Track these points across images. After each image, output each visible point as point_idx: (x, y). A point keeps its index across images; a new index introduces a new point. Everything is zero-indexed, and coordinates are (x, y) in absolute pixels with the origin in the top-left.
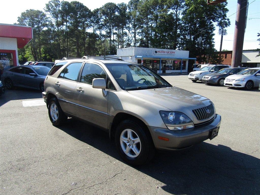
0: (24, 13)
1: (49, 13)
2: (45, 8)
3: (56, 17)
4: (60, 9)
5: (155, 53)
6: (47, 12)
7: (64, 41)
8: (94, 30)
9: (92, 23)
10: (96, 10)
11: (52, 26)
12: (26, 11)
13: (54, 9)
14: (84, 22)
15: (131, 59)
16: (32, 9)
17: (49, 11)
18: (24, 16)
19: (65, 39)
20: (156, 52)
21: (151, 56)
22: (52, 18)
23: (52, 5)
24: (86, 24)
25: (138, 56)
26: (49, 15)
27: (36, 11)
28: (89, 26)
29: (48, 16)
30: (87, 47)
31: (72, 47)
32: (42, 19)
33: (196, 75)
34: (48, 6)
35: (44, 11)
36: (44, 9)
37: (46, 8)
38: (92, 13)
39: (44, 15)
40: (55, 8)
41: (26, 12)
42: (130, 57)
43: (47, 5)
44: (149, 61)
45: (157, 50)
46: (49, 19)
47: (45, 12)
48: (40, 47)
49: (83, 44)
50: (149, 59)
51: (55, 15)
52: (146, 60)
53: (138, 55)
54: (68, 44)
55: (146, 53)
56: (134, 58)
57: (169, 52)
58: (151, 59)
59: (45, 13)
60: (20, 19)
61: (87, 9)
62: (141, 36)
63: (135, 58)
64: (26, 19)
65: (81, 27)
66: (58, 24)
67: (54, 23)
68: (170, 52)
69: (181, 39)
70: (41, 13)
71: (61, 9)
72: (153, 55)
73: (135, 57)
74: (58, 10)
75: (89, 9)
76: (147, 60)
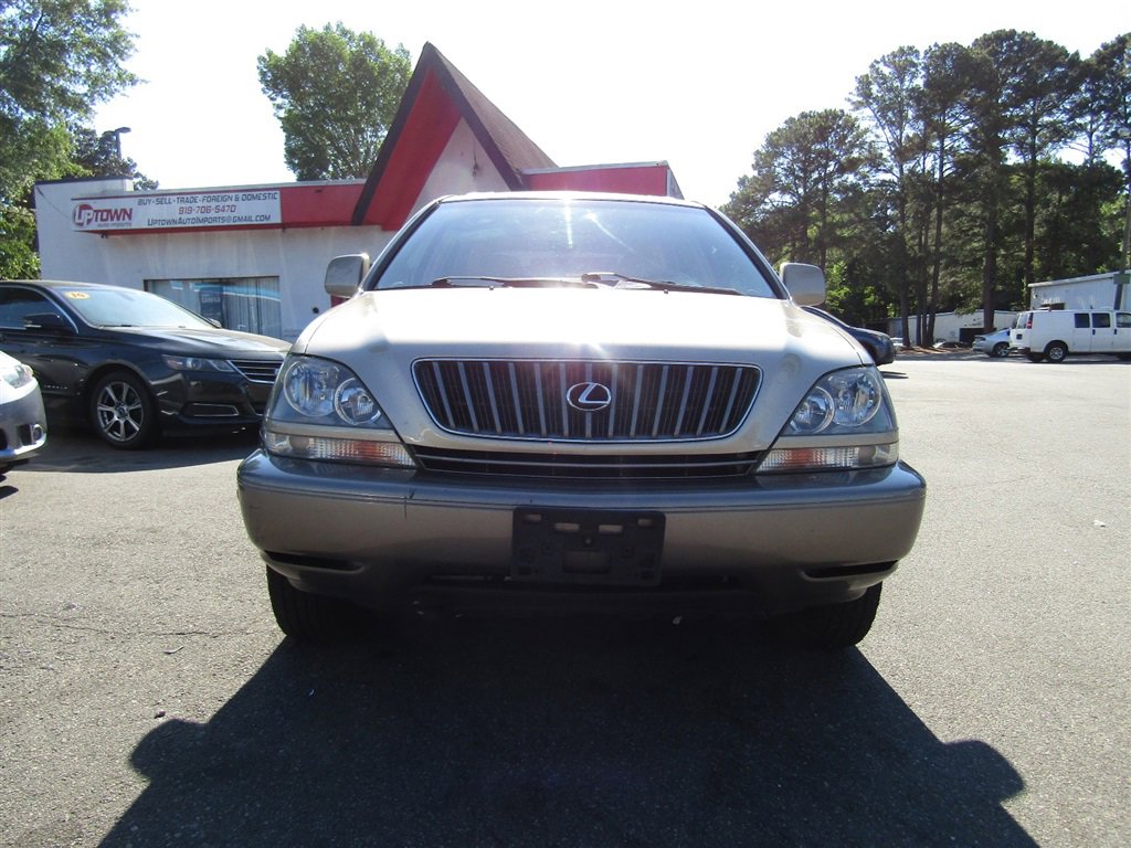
0: (775, 134)
1: (867, 112)
2: (851, 97)
3: (891, 124)
4: (919, 82)
6: (858, 109)
7: (922, 221)
8: (1093, 151)
9: (1081, 115)
10: (1113, 45)
11: (875, 162)
12: (786, 122)
13: (890, 90)
14: (1036, 117)
16: (807, 112)
17: (869, 105)
18: (775, 144)
19: (929, 210)
22: (879, 131)
23: (884, 78)
24: (1044, 126)
26: (866, 119)
27: (820, 115)
28: (1060, 134)
29: (863, 125)
30: (1041, 241)
31: (964, 244)
32: (841, 142)
34: (864, 84)
35: (847, 108)
36: (849, 100)
37: (855, 92)
38: (1087, 64)
39: (851, 125)
40: (897, 84)
41: (783, 126)
43: (860, 82)
46: (869, 137)
47: (853, 110)
49: (1024, 227)
51: (891, 112)
54: (944, 229)
59: (854, 115)
60: (762, 159)
61: (1057, 52)
64: (782, 154)
65: (1021, 146)
66: (902, 153)
67: (886, 153)
70: (841, 118)
71: (922, 85)
74: (907, 90)
75: (1071, 51)
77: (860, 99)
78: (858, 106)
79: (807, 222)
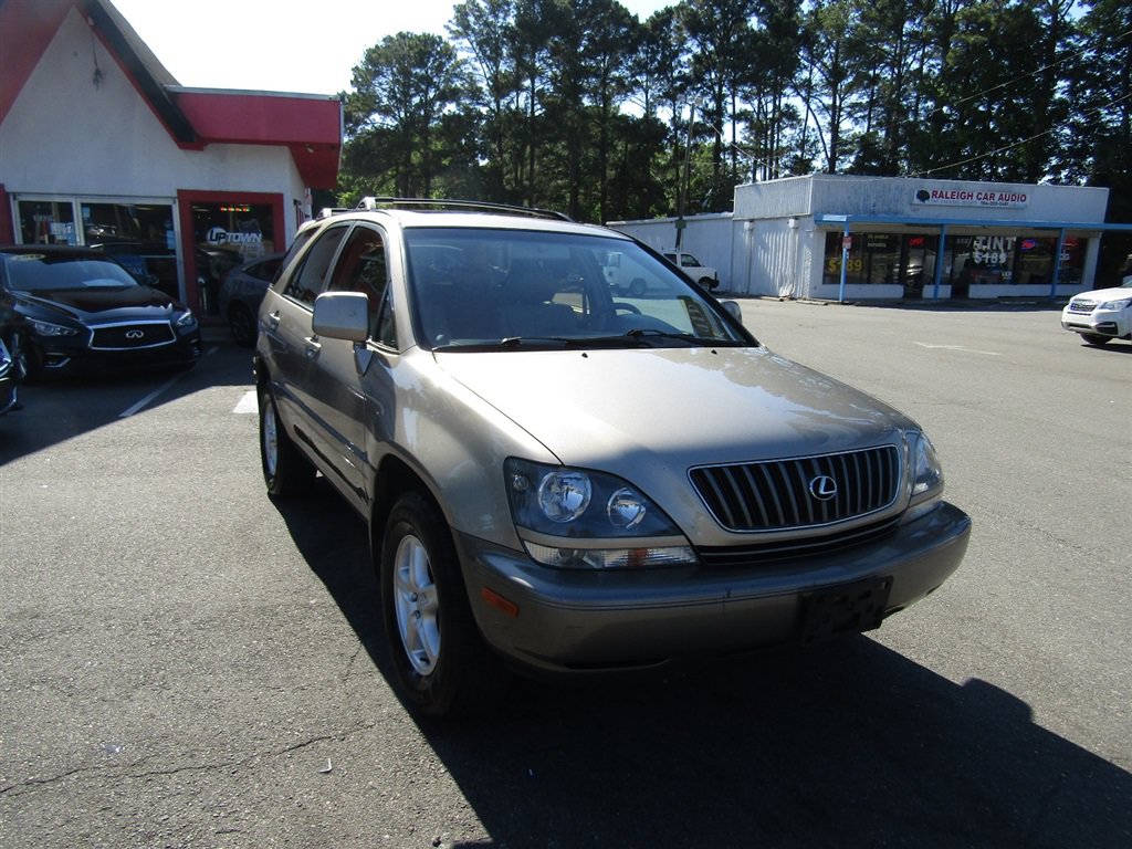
0: (374, 51)
1: (466, 43)
2: (450, 25)
3: (490, 59)
4: (511, 21)
5: (916, 201)
6: (457, 38)
7: (518, 157)
8: (650, 107)
9: (640, 74)
10: (663, 15)
11: (475, 94)
12: (384, 40)
13: (486, 24)
14: (607, 71)
15: (796, 228)
16: (405, 32)
17: (467, 35)
18: (376, 60)
19: (524, 148)
20: (923, 196)
21: (896, 213)
22: (477, 64)
23: (479, 10)
24: (613, 80)
25: (827, 218)
26: (464, 50)
27: (418, 38)
28: (625, 88)
29: (461, 56)
30: (612, 182)
31: (551, 180)
32: (439, 69)
33: (1102, 307)
34: (462, 13)
35: (446, 36)
36: (448, 28)
37: (454, 21)
38: (643, 29)
39: (449, 53)
40: (491, 19)
41: (381, 44)
42: (792, 223)
43: (458, 12)
44: (882, 237)
45: (930, 185)
46: (467, 69)
47: (452, 38)
48: (428, 182)
49: (598, 168)
50: (887, 230)
51: (489, 47)
52: (871, 237)
53: (828, 213)
54: (536, 167)
55: (872, 202)
56: (810, 225)
57: (992, 197)
58: (893, 230)
59: (452, 43)
60: (361, 76)
61: (622, 13)
62: (866, 125)
63: (816, 227)
64: (382, 74)
65: (593, 93)
66: (501, 87)
67: (483, 85)
68: (997, 196)
69: (1074, 126)
70: (439, 45)
71: (513, 24)
72: (908, 210)
73: (812, 219)
74: (501, 27)
75: (632, 14)
76: (874, 234)
77: (460, 29)
78: (457, 35)
79: (411, 147)
